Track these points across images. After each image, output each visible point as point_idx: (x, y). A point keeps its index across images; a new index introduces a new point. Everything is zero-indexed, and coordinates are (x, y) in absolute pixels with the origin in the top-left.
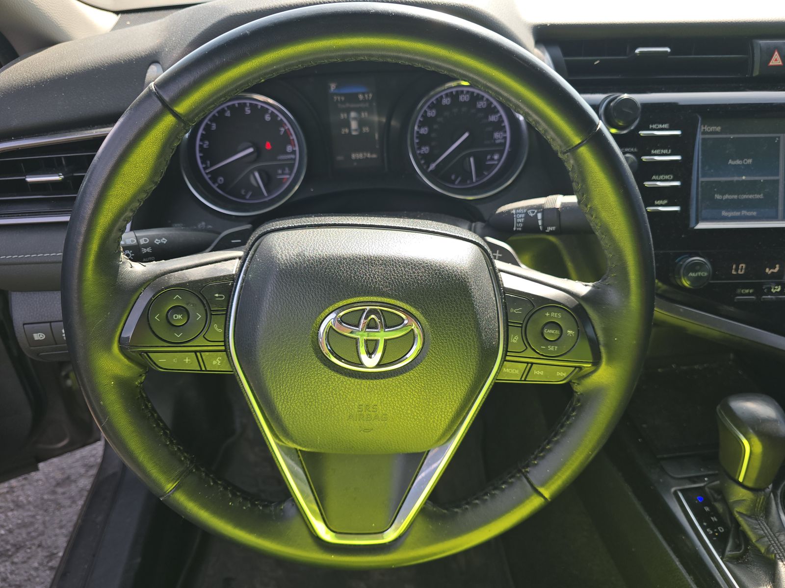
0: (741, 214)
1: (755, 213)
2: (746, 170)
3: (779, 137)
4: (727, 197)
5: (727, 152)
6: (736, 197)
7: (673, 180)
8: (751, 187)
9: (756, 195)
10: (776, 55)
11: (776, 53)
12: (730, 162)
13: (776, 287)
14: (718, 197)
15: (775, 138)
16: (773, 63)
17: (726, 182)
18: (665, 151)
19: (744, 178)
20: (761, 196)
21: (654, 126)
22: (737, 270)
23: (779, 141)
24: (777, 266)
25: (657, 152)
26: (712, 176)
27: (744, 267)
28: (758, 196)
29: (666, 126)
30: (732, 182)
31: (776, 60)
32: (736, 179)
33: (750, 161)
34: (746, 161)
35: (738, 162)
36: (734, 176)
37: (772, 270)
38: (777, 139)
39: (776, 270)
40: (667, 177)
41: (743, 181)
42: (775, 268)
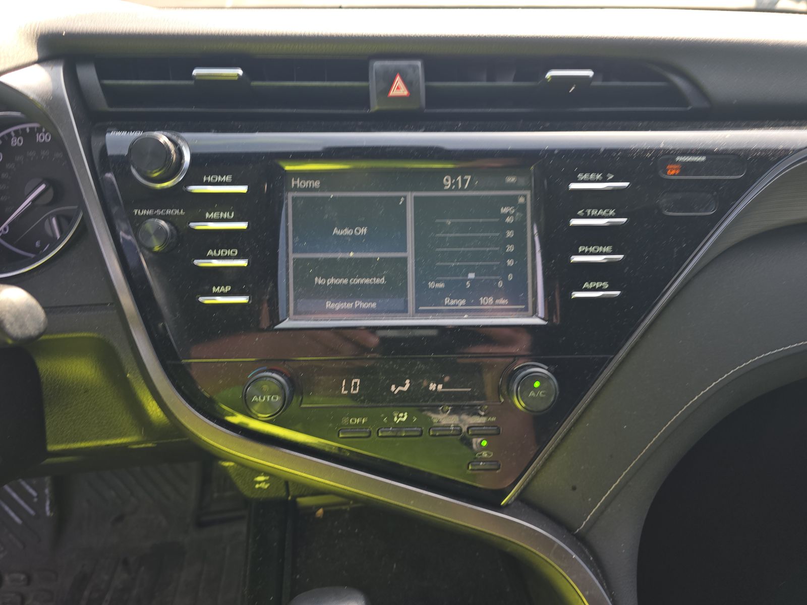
0: (354, 305)
1: (374, 305)
2: (355, 242)
3: (405, 197)
4: (332, 281)
5: (326, 216)
6: (345, 281)
7: (237, 257)
8: (364, 267)
9: (375, 279)
10: (398, 81)
11: (398, 78)
12: (336, 231)
13: (401, 415)
14: (319, 281)
15: (399, 198)
16: (394, 92)
17: (326, 260)
18: (226, 215)
19: (352, 254)
20: (382, 281)
21: (210, 179)
22: (348, 388)
23: (405, 202)
24: (408, 381)
25: (214, 215)
26: (305, 251)
27: (358, 384)
28: (378, 281)
29: (227, 178)
30: (335, 259)
31: (398, 88)
32: (340, 255)
33: (363, 231)
34: (358, 231)
35: (347, 232)
36: (337, 252)
37: (400, 388)
38: (402, 199)
39: (405, 388)
40: (229, 252)
41: (351, 259)
42: (404, 385)
